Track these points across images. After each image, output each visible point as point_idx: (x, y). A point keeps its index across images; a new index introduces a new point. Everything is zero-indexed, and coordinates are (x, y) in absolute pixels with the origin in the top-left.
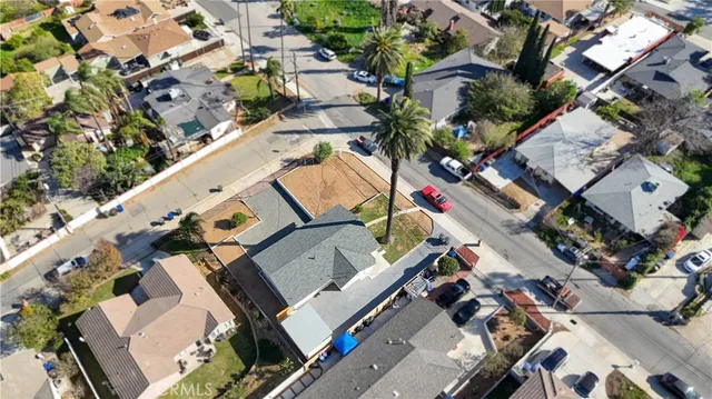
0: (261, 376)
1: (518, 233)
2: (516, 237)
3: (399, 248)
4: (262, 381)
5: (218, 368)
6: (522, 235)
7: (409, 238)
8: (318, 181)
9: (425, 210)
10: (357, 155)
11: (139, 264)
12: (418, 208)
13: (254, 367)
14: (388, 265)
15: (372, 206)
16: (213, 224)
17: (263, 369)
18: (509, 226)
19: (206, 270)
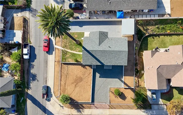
0: (147, 30)
1: (35, 10)
4: (148, 27)
5: (156, 44)
8: (77, 89)
9: (54, 43)
10: (52, 91)
11: (160, 103)
12: (55, 46)
13: (146, 35)
15: (70, 60)
16: (126, 100)
17: (145, 32)
19: (140, 81)
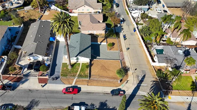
1: (31, 102)
2: (30, 100)
3: (65, 68)
6: (29, 103)
7: (66, 73)
12: (73, 85)
14: (63, 62)
18: (36, 103)
